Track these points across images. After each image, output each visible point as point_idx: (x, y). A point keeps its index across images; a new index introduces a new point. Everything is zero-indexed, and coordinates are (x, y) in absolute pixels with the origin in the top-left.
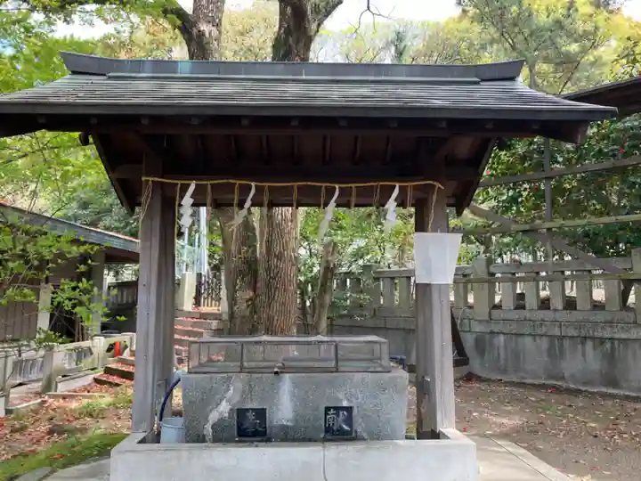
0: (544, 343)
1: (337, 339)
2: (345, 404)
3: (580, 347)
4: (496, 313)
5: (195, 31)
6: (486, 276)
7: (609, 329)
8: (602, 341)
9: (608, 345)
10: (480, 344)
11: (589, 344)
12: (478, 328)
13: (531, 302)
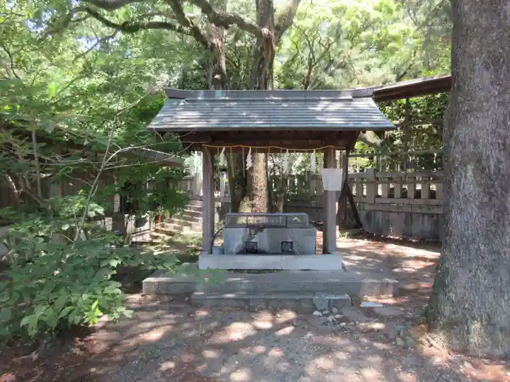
0: (403, 216)
1: (287, 214)
2: (290, 241)
3: (421, 218)
4: (377, 200)
5: (209, 43)
6: (373, 179)
7: (436, 209)
8: (432, 215)
9: (435, 217)
10: (368, 216)
11: (426, 218)
12: (368, 207)
13: (397, 193)
